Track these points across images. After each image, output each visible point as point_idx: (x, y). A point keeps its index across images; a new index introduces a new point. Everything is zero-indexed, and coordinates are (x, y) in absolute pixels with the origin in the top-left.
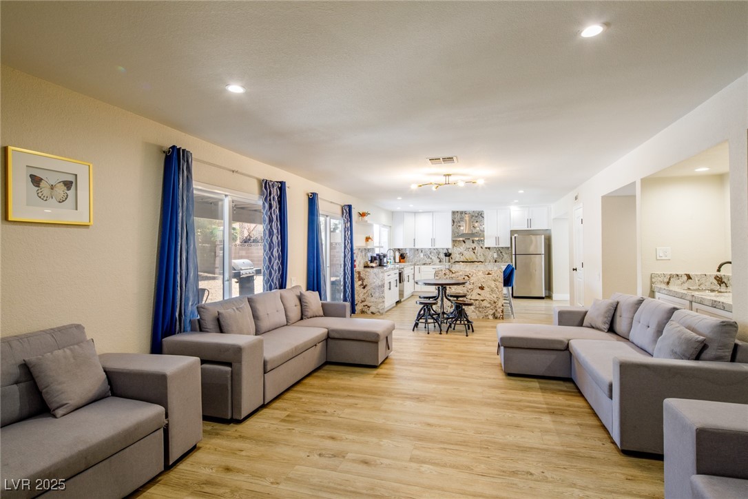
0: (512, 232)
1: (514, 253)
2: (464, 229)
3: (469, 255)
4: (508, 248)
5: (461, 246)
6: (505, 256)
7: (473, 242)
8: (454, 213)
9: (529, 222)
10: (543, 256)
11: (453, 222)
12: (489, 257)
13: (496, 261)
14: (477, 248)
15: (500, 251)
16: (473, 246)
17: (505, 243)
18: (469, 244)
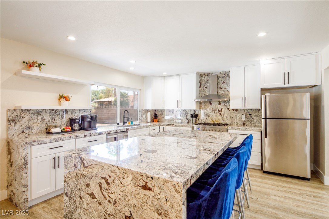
0: (263, 91)
1: (263, 116)
2: (210, 91)
3: (215, 117)
4: (259, 110)
5: (208, 107)
6: (255, 119)
7: (220, 104)
8: (201, 75)
9: (287, 76)
10: (308, 121)
11: (201, 84)
12: (237, 120)
13: (244, 124)
14: (223, 110)
15: (249, 113)
16: (220, 107)
17: (254, 103)
18: (215, 105)
